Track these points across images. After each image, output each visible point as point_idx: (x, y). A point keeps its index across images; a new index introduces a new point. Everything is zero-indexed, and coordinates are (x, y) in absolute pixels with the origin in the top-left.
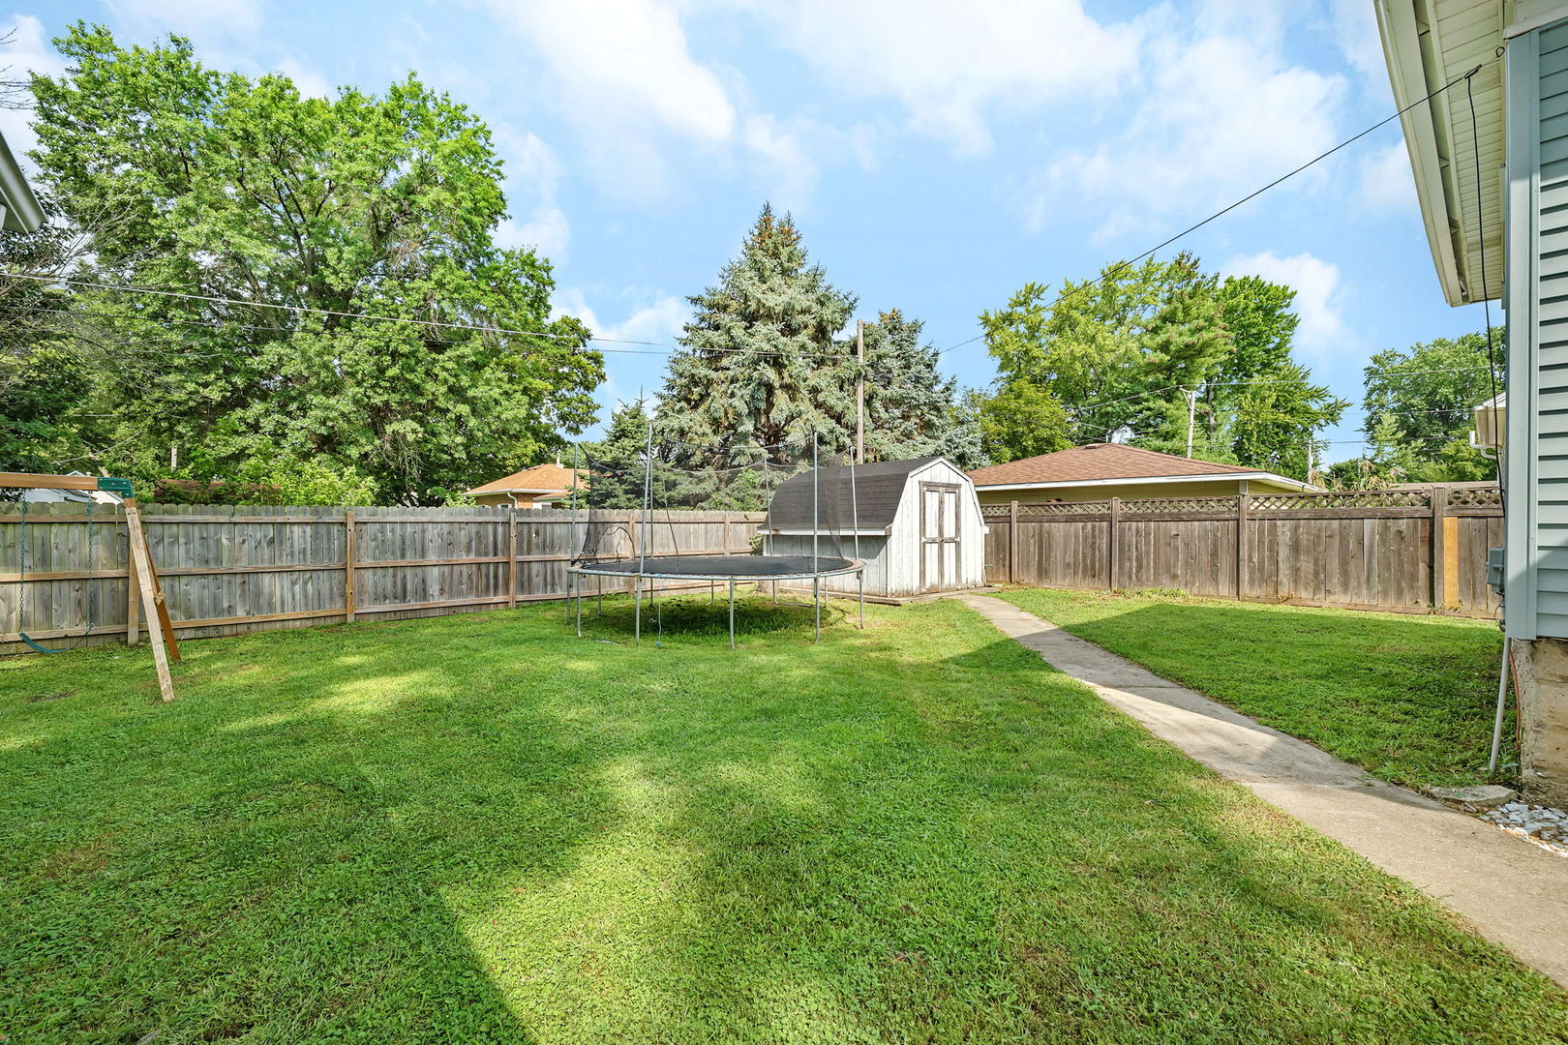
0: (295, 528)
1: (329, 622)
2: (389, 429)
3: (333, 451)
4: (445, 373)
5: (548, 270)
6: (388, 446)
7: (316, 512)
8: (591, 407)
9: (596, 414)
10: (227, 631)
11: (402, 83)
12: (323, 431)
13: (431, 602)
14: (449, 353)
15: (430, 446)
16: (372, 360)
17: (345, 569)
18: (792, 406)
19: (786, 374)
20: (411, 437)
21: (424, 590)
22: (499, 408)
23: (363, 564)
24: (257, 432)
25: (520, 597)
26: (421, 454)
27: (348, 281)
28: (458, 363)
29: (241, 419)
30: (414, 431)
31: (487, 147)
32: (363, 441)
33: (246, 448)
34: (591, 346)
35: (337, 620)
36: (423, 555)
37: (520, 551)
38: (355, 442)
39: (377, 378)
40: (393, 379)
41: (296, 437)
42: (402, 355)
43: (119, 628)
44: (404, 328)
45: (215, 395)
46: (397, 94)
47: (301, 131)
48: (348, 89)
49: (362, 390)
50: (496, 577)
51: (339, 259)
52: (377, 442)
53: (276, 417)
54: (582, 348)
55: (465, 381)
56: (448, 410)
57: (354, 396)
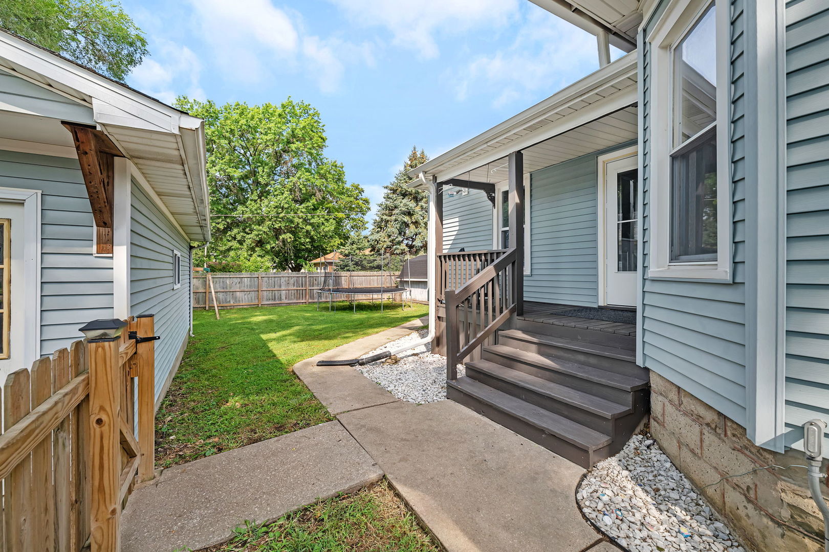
0: (245, 279)
1: (254, 306)
2: (281, 237)
3: (261, 246)
4: (302, 214)
5: (342, 167)
6: (281, 244)
7: (251, 274)
8: (364, 223)
9: (367, 226)
10: (228, 308)
11: (285, 102)
12: (258, 239)
13: (283, 302)
14: (303, 205)
15: (297, 242)
16: (275, 210)
17: (258, 291)
18: (416, 230)
19: (413, 218)
20: (289, 240)
21: (281, 298)
22: (323, 227)
23: (263, 289)
24: (235, 240)
25: (310, 301)
26: (294, 246)
27: (266, 180)
28: (306, 209)
29: (230, 235)
30: (290, 238)
31: (319, 120)
32: (272, 242)
33: (232, 246)
34: (364, 196)
35: (256, 306)
36: (280, 287)
37: (310, 285)
38: (269, 243)
39: (277, 217)
40: (282, 218)
41: (248, 242)
42: (285, 208)
43: (204, 306)
44: (286, 198)
45: (221, 227)
46: (283, 106)
47: (249, 126)
48: (266, 104)
49: (271, 223)
50: (302, 294)
51: (263, 171)
52: (277, 242)
53: (242, 234)
54: (360, 196)
55: (309, 216)
56: (303, 228)
57: (268, 225)
